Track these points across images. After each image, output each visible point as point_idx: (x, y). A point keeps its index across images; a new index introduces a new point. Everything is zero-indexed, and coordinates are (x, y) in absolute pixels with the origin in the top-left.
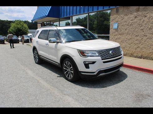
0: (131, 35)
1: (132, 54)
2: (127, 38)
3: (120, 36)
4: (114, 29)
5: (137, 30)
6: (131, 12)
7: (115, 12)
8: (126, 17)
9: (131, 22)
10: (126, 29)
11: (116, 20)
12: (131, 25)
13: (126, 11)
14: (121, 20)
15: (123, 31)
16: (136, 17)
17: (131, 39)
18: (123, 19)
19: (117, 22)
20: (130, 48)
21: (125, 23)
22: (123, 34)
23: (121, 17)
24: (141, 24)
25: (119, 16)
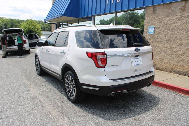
0: (172, 43)
1: (172, 69)
2: (166, 47)
3: (157, 43)
4: (149, 34)
5: (181, 36)
6: (174, 12)
7: (152, 12)
8: (166, 19)
9: (173, 25)
10: (165, 35)
11: (153, 23)
12: (172, 29)
13: (166, 10)
14: (159, 23)
15: (161, 38)
16: (180, 19)
17: (172, 48)
18: (161, 22)
19: (154, 25)
20: (170, 60)
21: (164, 27)
22: (161, 41)
23: (159, 18)
24: (188, 29)
25: (156, 18)
